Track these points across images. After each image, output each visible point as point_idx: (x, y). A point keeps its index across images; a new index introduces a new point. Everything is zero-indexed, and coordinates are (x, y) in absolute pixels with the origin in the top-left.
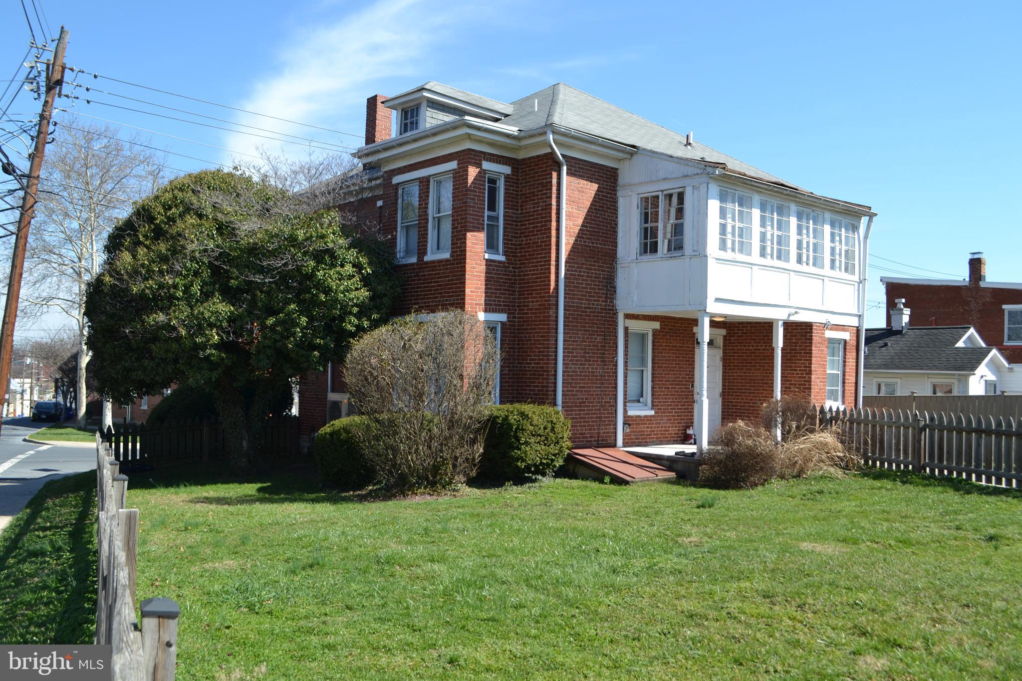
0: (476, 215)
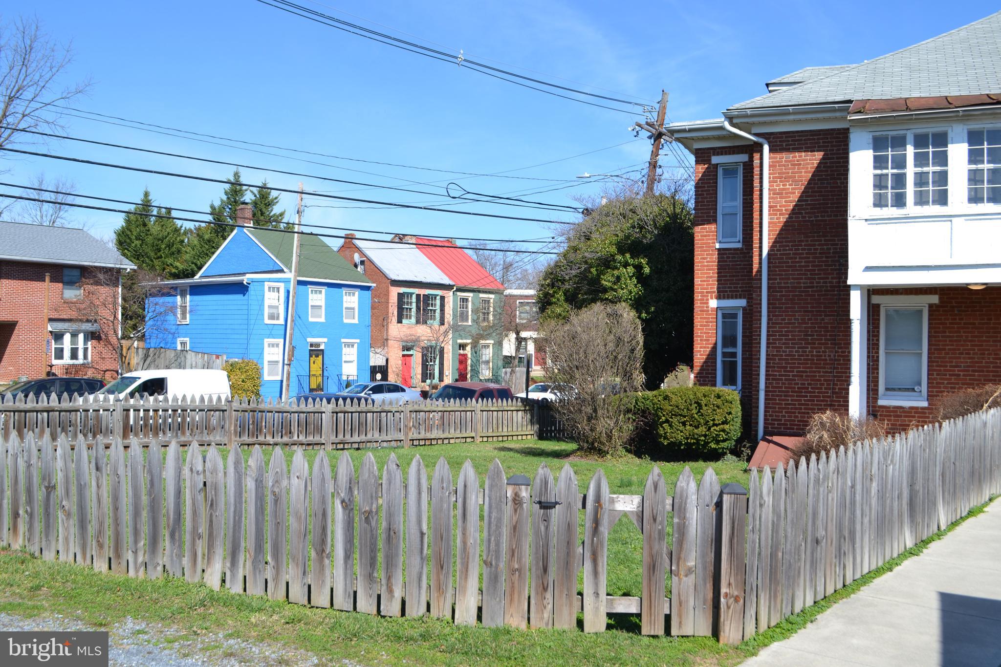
0: (707, 209)
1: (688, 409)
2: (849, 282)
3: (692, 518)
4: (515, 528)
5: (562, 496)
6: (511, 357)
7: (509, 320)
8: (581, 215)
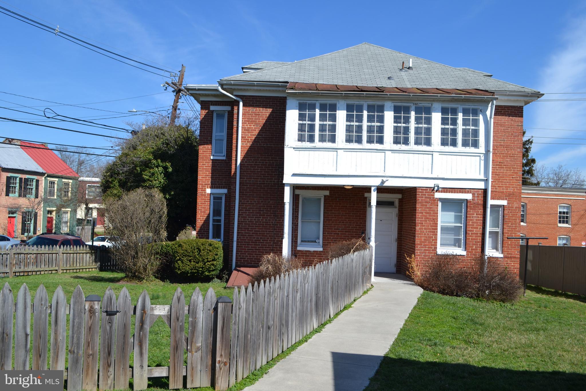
0: (206, 136)
1: (193, 252)
2: (284, 182)
3: (200, 318)
4: (90, 328)
5: (121, 307)
6: (82, 219)
7: (82, 196)
8: (130, 134)
